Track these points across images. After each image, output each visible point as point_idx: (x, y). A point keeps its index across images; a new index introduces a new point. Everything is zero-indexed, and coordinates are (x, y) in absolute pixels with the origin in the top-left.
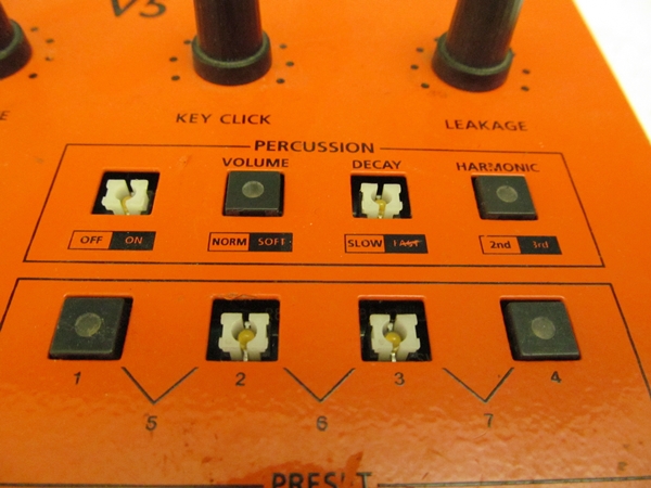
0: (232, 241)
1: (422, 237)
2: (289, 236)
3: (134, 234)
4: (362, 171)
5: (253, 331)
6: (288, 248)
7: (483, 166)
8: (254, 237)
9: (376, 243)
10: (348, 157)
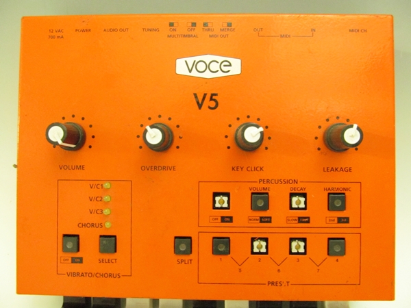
0: (254, 220)
1: (309, 218)
2: (270, 218)
3: (227, 217)
4: (293, 192)
5: (258, 248)
6: (270, 222)
7: (333, 189)
8: (261, 218)
9: (296, 220)
10: (289, 186)
